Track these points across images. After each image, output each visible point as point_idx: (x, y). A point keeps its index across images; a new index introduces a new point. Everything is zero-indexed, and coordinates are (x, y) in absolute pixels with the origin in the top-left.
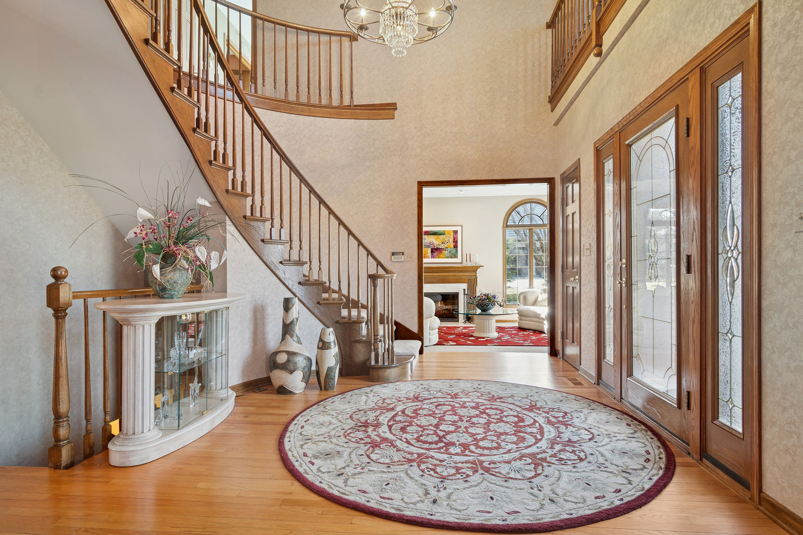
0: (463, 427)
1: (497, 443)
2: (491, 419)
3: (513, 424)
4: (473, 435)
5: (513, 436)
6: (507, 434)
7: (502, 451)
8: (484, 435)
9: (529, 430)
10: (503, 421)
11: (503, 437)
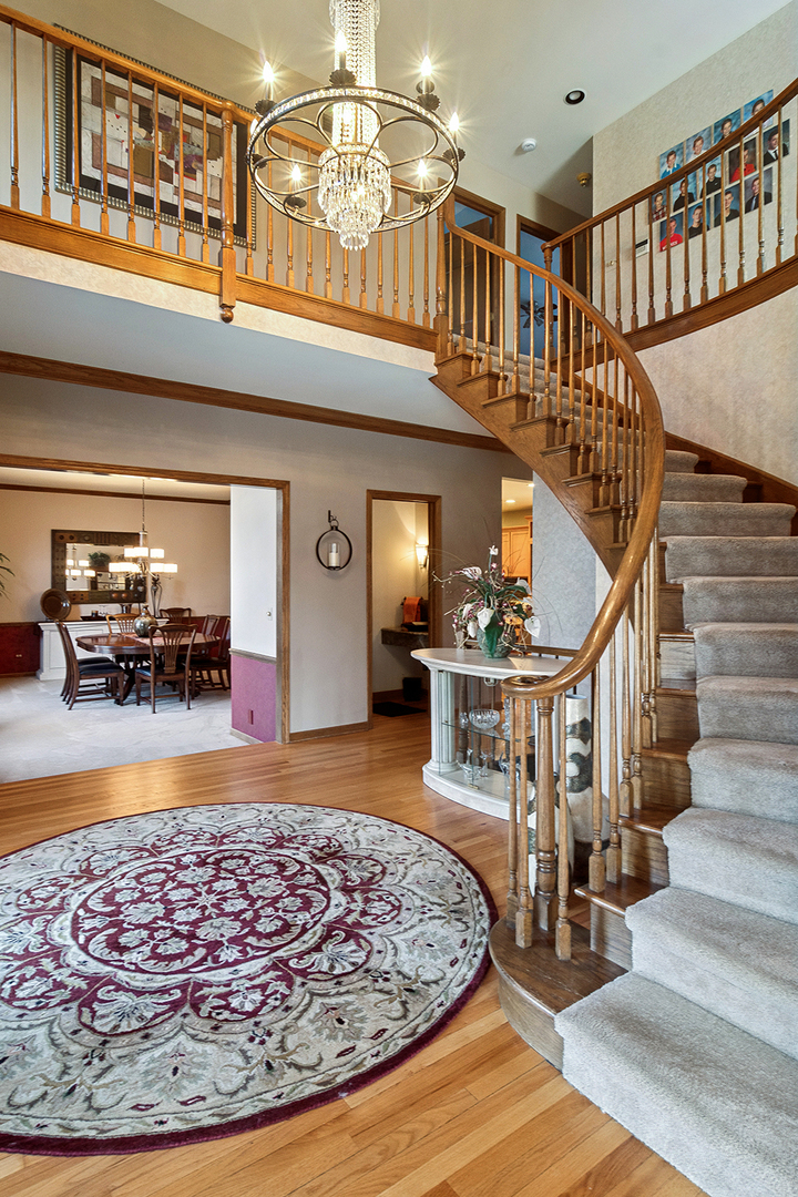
0: (204, 893)
1: (141, 883)
2: (168, 924)
3: (125, 925)
4: (181, 885)
5: (122, 901)
6: (133, 902)
7: (133, 874)
8: (165, 889)
9: (96, 923)
10: (145, 926)
11: (137, 895)
